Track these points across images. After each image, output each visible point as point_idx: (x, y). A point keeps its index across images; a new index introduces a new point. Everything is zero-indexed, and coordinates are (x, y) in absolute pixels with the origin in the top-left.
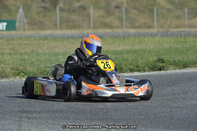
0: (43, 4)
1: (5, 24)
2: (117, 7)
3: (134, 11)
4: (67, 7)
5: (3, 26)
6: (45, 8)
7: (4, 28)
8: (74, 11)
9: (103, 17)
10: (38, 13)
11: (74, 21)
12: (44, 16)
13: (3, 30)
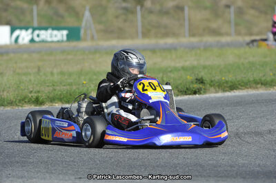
0: (124, 5)
1: (65, 32)
2: (228, 6)
3: (252, 12)
4: (158, 7)
5: (62, 35)
6: (126, 9)
7: (65, 38)
8: (167, 13)
9: (208, 20)
10: (117, 17)
11: (166, 27)
12: (125, 21)
13: (62, 41)
